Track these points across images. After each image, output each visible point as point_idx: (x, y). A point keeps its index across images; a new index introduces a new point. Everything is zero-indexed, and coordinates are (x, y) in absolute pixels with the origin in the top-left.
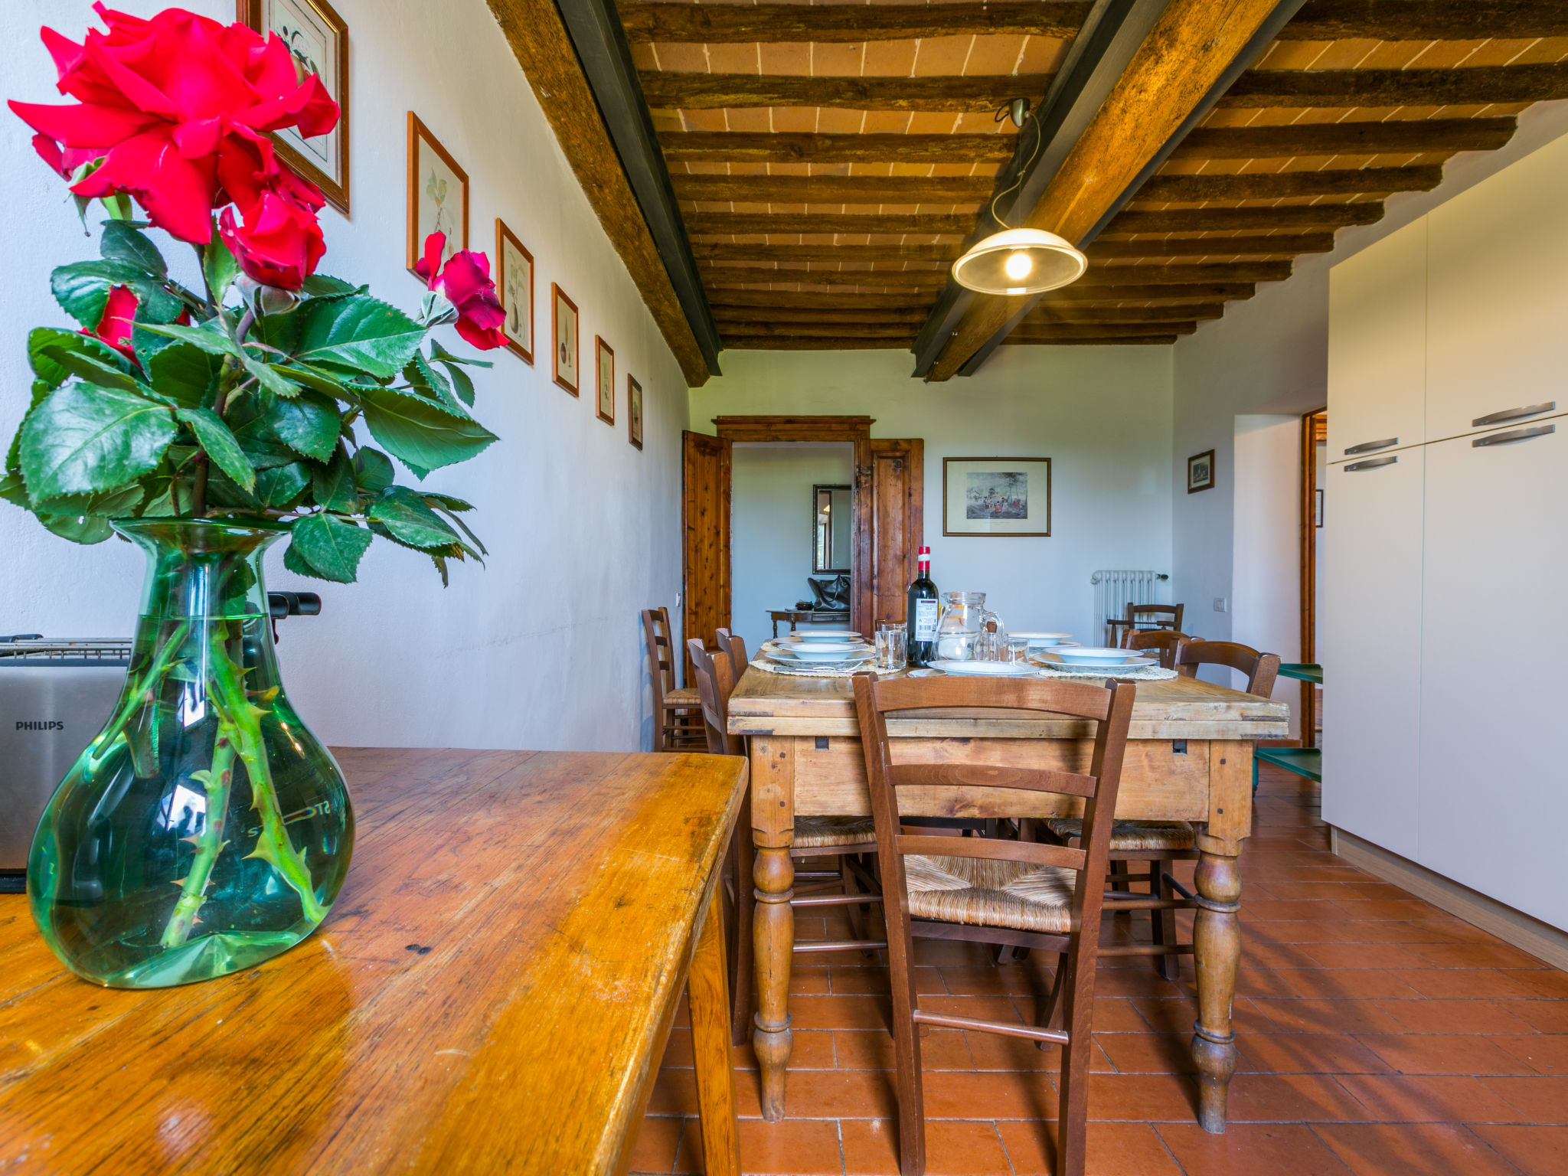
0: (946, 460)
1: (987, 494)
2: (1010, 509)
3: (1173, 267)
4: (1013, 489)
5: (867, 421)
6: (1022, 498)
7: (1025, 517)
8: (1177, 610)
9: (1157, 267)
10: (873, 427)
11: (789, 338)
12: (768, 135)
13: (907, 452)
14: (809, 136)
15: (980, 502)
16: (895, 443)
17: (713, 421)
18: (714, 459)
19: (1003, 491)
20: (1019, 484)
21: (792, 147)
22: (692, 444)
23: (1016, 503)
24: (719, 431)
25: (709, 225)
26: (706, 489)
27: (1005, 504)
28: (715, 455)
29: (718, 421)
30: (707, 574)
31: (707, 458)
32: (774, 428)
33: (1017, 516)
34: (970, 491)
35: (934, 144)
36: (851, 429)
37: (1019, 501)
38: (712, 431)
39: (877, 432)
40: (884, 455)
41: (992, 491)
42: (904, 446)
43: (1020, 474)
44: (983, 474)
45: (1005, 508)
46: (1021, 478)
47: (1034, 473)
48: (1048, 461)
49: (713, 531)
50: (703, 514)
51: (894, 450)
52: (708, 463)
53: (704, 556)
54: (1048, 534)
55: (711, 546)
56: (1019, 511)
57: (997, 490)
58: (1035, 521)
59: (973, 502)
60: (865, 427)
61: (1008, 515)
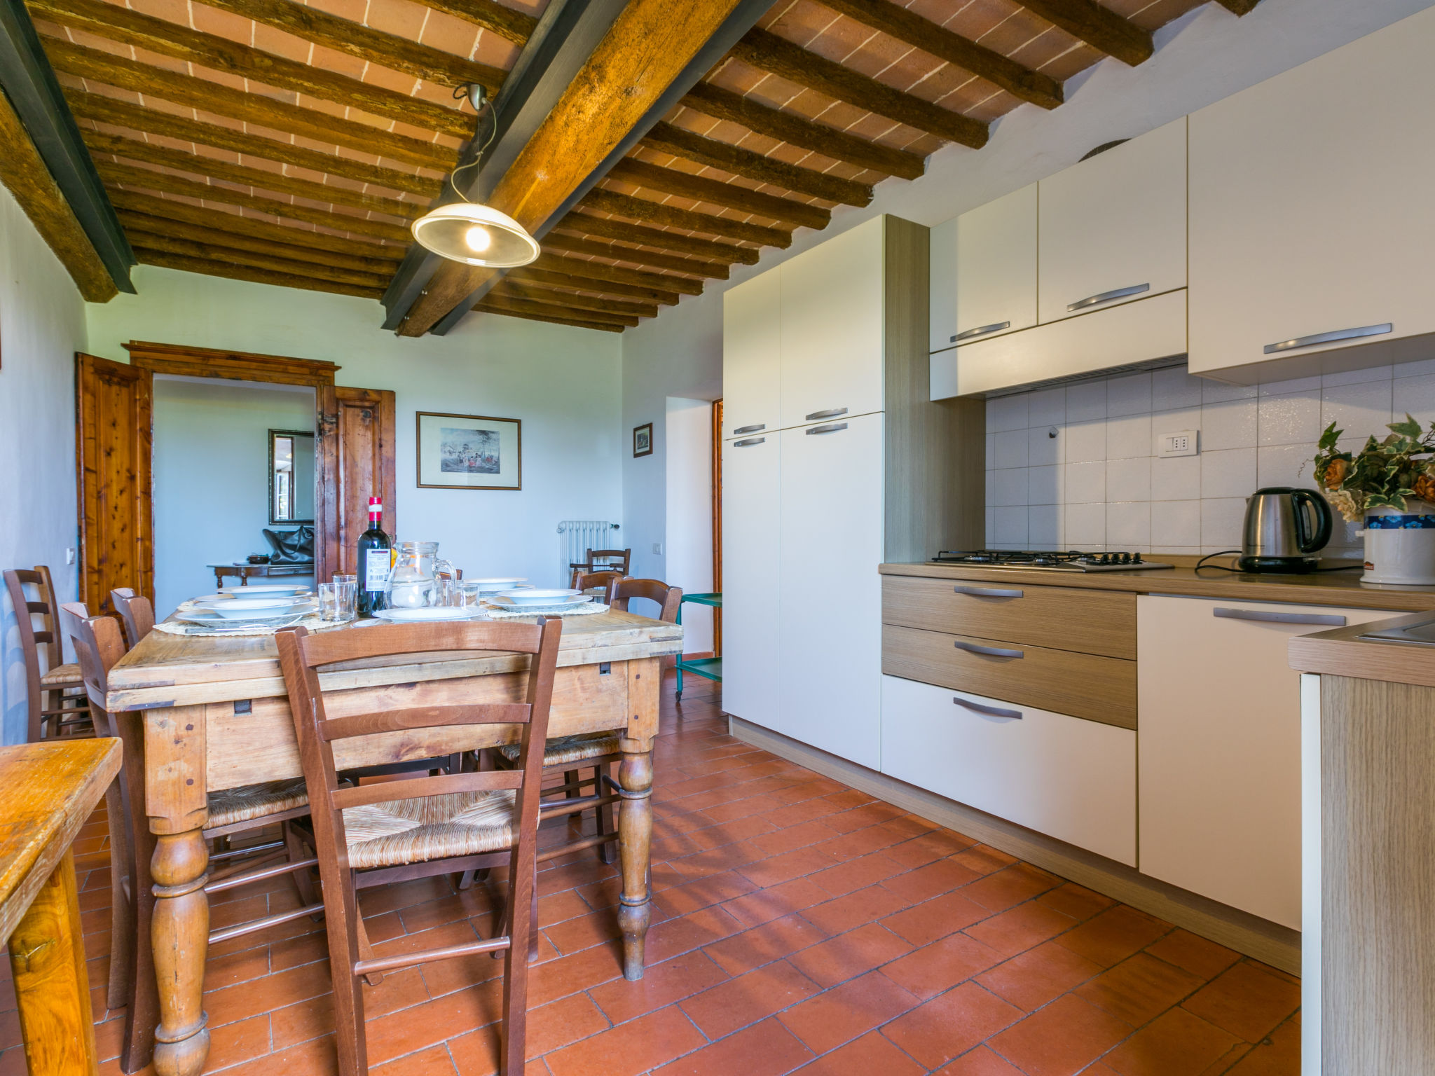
0: (419, 414)
1: (461, 449)
2: (484, 465)
3: (618, 269)
4: (487, 446)
5: (331, 367)
6: (495, 454)
7: (498, 472)
8: (626, 554)
9: (606, 266)
10: (337, 374)
11: (231, 265)
12: (188, 31)
13: (377, 402)
14: (244, 49)
15: (455, 456)
16: (363, 394)
17: (124, 346)
18: (125, 391)
19: (476, 447)
20: (491, 441)
21: (221, 54)
22: (92, 370)
23: (489, 459)
24: (132, 358)
25: (106, 112)
26: (114, 425)
27: (479, 459)
28: (128, 386)
29: (131, 347)
30: (117, 525)
31: (115, 389)
32: (211, 362)
33: (490, 471)
34: (444, 445)
35: (392, 101)
36: (311, 374)
37: (492, 457)
38: (124, 357)
39: (341, 379)
40: (350, 403)
41: (466, 447)
42: (374, 397)
43: (493, 432)
44: (457, 430)
45: (479, 462)
46: (493, 436)
47: (506, 433)
48: (519, 422)
49: (124, 474)
50: (109, 454)
51: (362, 400)
52: (118, 396)
53: (112, 503)
54: (518, 489)
55: (121, 492)
56: (492, 466)
57: (471, 446)
58: (507, 476)
59: (447, 456)
60: (329, 373)
61: (481, 470)
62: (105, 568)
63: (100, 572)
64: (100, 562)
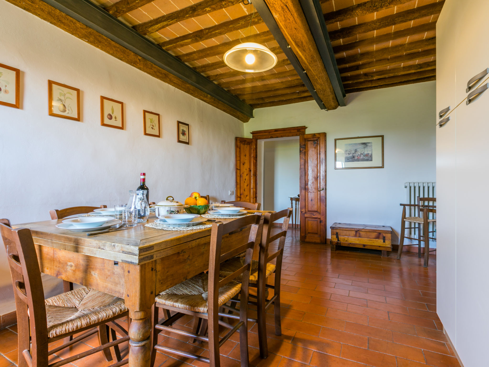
0: (336, 140)
1: (354, 152)
2: (364, 158)
4: (366, 149)
5: (304, 128)
6: (370, 153)
7: (371, 160)
10: (306, 130)
13: (319, 138)
15: (351, 155)
16: (314, 135)
17: (251, 133)
18: (248, 146)
19: (361, 150)
20: (368, 147)
22: (240, 141)
23: (367, 155)
24: (253, 136)
26: (245, 156)
27: (362, 155)
29: (253, 133)
30: (246, 184)
31: (246, 146)
32: (271, 134)
33: (367, 160)
34: (346, 151)
36: (298, 131)
37: (368, 154)
38: (251, 136)
39: (308, 132)
40: (309, 140)
41: (356, 151)
42: (318, 136)
43: (369, 143)
44: (352, 144)
45: (362, 157)
46: (369, 144)
47: (376, 142)
48: (382, 137)
49: (248, 170)
50: (243, 164)
51: (313, 138)
53: (244, 178)
54: (382, 167)
55: (247, 175)
56: (369, 158)
57: (358, 150)
58: (376, 161)
59: (348, 155)
60: (303, 130)
61: (363, 160)
62: (242, 196)
63: (240, 197)
64: (240, 195)
